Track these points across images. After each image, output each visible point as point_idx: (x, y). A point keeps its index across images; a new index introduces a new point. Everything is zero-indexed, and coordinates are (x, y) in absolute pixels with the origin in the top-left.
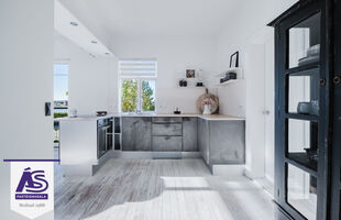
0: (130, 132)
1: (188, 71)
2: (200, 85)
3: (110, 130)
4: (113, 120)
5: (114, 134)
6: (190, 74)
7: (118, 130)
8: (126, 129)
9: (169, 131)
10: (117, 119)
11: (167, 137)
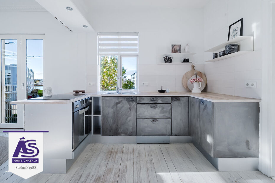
0: (111, 115)
1: (173, 46)
2: (186, 61)
3: (89, 112)
4: (92, 101)
5: (93, 116)
6: (176, 49)
7: (97, 112)
8: (107, 110)
9: (156, 112)
10: (96, 99)
11: (154, 120)
